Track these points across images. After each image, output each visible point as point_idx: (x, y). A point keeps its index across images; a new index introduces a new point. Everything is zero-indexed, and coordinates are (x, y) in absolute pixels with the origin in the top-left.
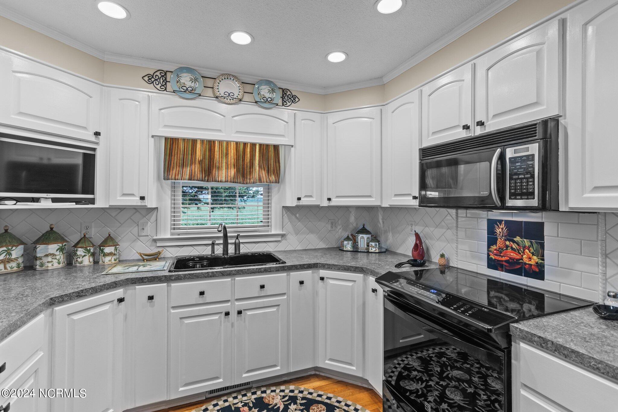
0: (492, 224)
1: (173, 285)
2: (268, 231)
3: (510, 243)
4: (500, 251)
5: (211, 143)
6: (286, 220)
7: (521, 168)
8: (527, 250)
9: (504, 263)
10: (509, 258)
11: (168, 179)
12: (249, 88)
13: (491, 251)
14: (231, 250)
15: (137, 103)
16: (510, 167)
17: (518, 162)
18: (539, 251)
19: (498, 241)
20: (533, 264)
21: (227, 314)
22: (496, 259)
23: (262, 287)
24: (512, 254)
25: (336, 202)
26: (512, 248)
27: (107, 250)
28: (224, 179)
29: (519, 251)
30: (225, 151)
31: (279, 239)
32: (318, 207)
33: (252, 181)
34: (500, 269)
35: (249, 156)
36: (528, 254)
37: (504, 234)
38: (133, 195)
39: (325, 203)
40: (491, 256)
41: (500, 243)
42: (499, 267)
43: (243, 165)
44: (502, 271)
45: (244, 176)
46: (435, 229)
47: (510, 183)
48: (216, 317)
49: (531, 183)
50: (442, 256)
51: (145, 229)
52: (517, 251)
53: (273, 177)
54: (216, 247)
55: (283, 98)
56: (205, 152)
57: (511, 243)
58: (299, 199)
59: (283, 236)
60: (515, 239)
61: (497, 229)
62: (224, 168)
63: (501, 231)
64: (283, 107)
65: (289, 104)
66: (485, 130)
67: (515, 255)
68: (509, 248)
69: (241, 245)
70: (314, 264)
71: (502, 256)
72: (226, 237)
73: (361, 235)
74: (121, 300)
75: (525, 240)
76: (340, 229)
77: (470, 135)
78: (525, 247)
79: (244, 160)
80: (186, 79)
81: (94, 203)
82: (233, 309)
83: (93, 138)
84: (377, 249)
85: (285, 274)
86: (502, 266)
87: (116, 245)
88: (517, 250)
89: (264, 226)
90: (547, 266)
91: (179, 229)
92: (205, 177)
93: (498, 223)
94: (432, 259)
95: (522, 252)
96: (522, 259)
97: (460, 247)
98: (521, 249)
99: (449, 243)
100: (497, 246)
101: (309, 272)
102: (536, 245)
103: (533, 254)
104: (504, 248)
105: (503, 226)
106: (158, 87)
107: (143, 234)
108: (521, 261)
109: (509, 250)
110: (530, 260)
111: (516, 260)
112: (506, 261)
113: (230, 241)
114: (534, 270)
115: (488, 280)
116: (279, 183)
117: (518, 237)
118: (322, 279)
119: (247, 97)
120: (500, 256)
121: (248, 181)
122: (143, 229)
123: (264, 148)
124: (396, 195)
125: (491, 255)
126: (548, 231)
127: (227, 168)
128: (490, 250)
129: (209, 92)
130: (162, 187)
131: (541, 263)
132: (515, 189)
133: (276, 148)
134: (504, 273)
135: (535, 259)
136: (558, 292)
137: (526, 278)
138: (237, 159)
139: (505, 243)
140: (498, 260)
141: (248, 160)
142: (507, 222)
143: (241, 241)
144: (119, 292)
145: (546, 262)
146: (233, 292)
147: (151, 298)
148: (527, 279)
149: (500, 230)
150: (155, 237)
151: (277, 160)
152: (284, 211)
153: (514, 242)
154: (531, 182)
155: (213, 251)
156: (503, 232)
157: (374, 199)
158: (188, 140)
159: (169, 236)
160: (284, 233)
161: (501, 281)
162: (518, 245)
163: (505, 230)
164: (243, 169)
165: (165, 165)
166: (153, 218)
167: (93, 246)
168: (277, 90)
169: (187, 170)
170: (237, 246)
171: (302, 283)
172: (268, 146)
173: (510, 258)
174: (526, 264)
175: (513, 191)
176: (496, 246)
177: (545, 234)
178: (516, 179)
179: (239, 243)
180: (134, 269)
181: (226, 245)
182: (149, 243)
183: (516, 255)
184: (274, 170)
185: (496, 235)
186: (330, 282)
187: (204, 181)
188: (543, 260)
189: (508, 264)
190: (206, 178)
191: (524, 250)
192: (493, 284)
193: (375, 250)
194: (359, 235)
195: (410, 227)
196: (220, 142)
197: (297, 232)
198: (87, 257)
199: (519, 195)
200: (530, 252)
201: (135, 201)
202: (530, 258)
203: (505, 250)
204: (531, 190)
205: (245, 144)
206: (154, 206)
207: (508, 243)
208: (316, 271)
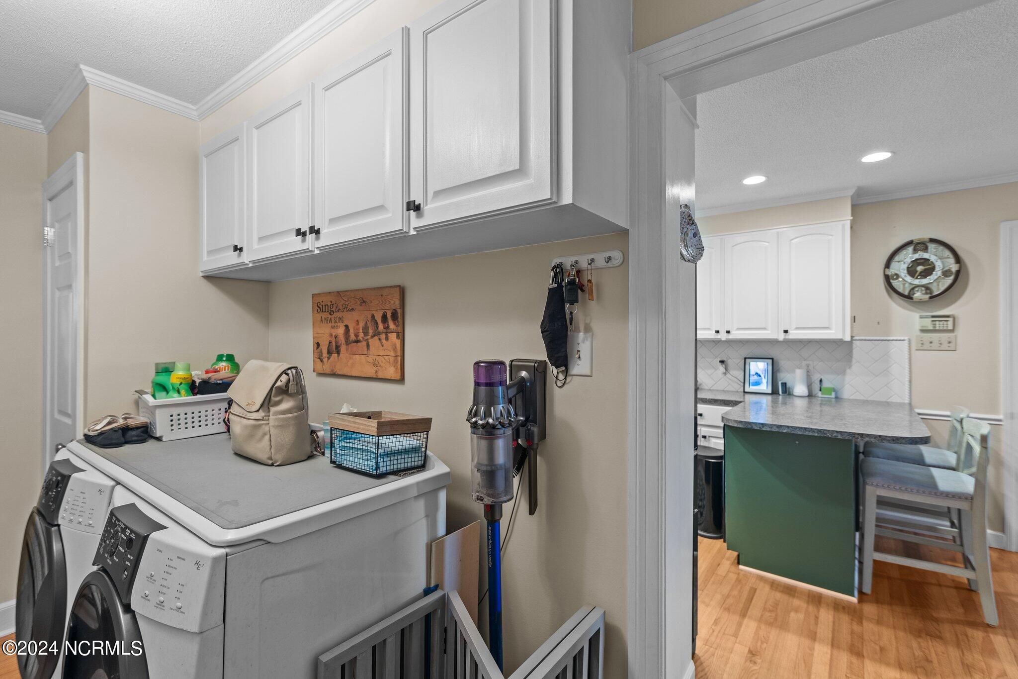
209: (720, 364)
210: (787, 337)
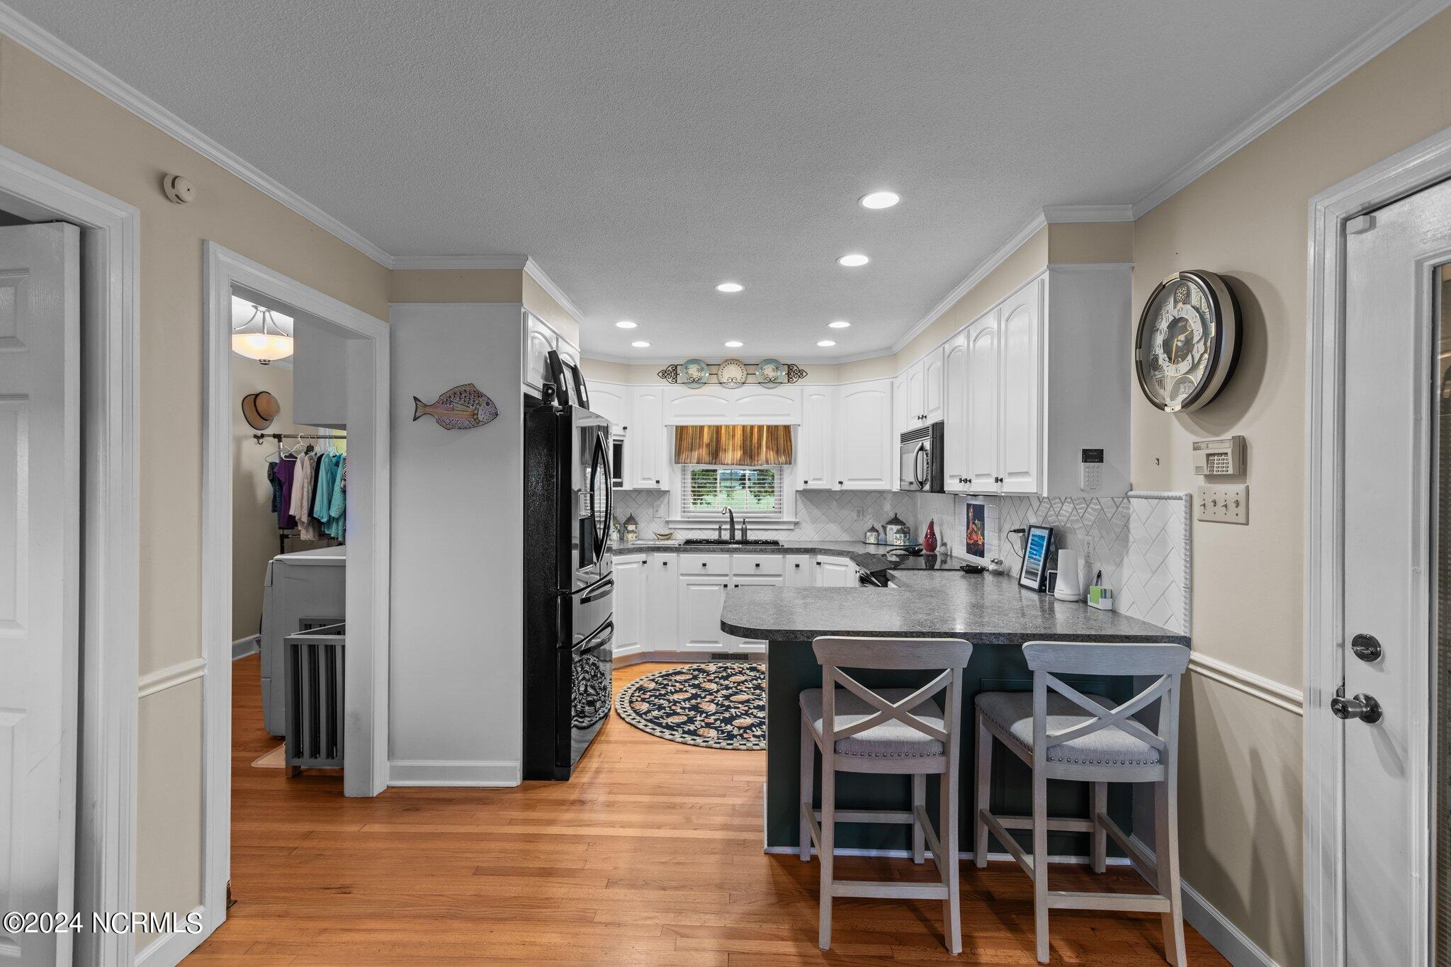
1: (681, 555)
2: (780, 518)
5: (718, 429)
6: (800, 505)
11: (679, 463)
12: (751, 369)
14: (738, 536)
15: (652, 397)
21: (726, 586)
23: (758, 565)
25: (848, 486)
26: (975, 531)
27: (631, 527)
28: (730, 462)
30: (731, 433)
31: (792, 527)
32: (829, 492)
33: (760, 462)
35: (756, 436)
37: (972, 518)
38: (650, 479)
39: (837, 488)
43: (751, 445)
45: (751, 457)
48: (717, 588)
50: (944, 544)
51: (659, 511)
53: (783, 457)
54: (722, 532)
55: (788, 374)
56: (712, 434)
58: (806, 482)
59: (796, 524)
60: (975, 522)
62: (731, 450)
64: (789, 384)
65: (795, 380)
69: (748, 532)
70: (811, 549)
71: (971, 540)
72: (732, 522)
73: (890, 527)
74: (644, 562)
75: (979, 522)
79: (751, 441)
80: (694, 371)
81: (622, 486)
82: (732, 581)
83: (622, 432)
84: (902, 542)
85: (781, 556)
87: (636, 524)
89: (776, 512)
91: (689, 512)
92: (712, 460)
101: (807, 556)
105: (972, 510)
106: (670, 380)
107: (658, 516)
113: (736, 527)
116: (790, 463)
118: (819, 564)
119: (750, 379)
121: (756, 463)
122: (657, 511)
123: (773, 430)
127: (733, 450)
129: (714, 379)
130: (673, 468)
133: (787, 429)
138: (744, 440)
139: (972, 527)
141: (756, 441)
143: (748, 527)
144: (643, 556)
146: (731, 568)
147: (665, 564)
150: (667, 519)
151: (788, 439)
152: (798, 496)
153: (975, 525)
155: (720, 536)
157: (884, 483)
158: (696, 427)
159: (679, 519)
160: (797, 520)
163: (972, 513)
164: (751, 449)
165: (676, 449)
166: (666, 500)
167: (620, 524)
168: (781, 367)
169: (695, 454)
170: (744, 531)
171: (797, 566)
172: (776, 427)
177: (985, 515)
179: (746, 529)
180: (653, 543)
181: (732, 530)
182: (662, 525)
184: (784, 450)
186: (827, 567)
187: (712, 464)
190: (714, 461)
194: (888, 526)
196: (727, 427)
197: (814, 521)
198: (615, 533)
201: (651, 485)
205: (752, 427)
206: (667, 489)
208: (815, 556)
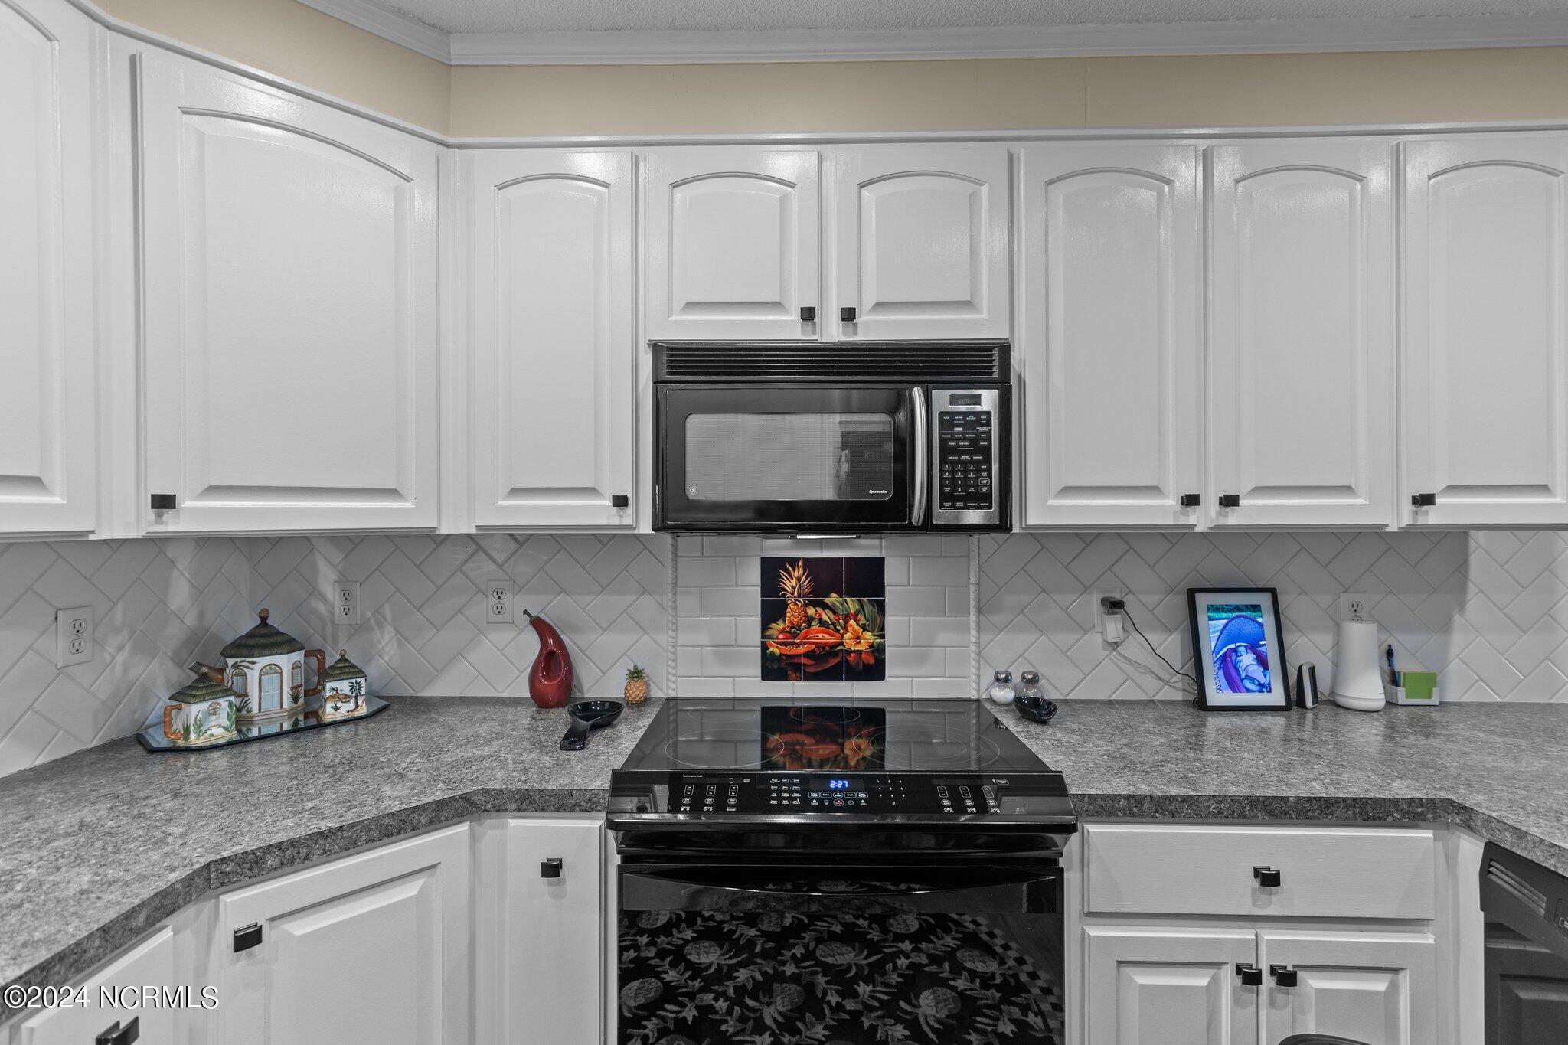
0: (772, 569)
3: (817, 611)
4: (792, 632)
7: (964, 439)
8: (852, 622)
9: (803, 660)
10: (814, 646)
13: (770, 637)
16: (940, 435)
17: (958, 425)
18: (876, 619)
19: (789, 610)
20: (864, 649)
22: (785, 655)
24: (821, 636)
26: (822, 622)
29: (835, 627)
34: (794, 675)
36: (854, 629)
37: (804, 590)
40: (771, 649)
41: (792, 614)
42: (790, 673)
44: (799, 679)
46: (637, 599)
47: (941, 471)
49: (984, 474)
50: (636, 675)
52: (832, 626)
57: (820, 610)
60: (827, 600)
61: (787, 582)
63: (795, 585)
66: (856, 333)
67: (827, 636)
68: (813, 623)
71: (798, 645)
73: (262, 661)
75: (848, 599)
76: (121, 648)
77: (815, 337)
78: (848, 616)
84: (360, 703)
86: (797, 668)
88: (833, 624)
90: (890, 648)
93: (788, 566)
94: (585, 690)
95: (842, 627)
96: (842, 644)
97: (682, 638)
98: (841, 621)
99: (646, 632)
100: (787, 622)
102: (870, 607)
103: (865, 629)
104: (804, 625)
105: (799, 572)
108: (839, 648)
109: (815, 625)
110: (859, 642)
111: (831, 647)
112: (807, 655)
114: (865, 662)
115: (765, 711)
117: (833, 595)
120: (793, 644)
124: (516, 492)
125: (772, 645)
126: (892, 575)
128: (768, 636)
131: (879, 644)
132: (954, 486)
134: (802, 683)
135: (868, 637)
136: (909, 696)
137: (849, 683)
139: (806, 612)
140: (789, 657)
142: (809, 563)
145: (888, 641)
148: (852, 686)
149: (794, 582)
153: (825, 606)
154: (984, 471)
156: (800, 585)
157: (409, 505)
161: (797, 704)
162: (834, 612)
163: (804, 582)
173: (817, 645)
174: (849, 652)
175: (947, 490)
176: (785, 621)
177: (886, 583)
178: (954, 463)
183: (830, 637)
185: (784, 595)
186: (298, 933)
188: (883, 637)
189: (811, 659)
191: (846, 622)
192: (775, 717)
193: (352, 705)
194: (253, 663)
195: (492, 600)
199: (960, 498)
200: (858, 625)
202: (858, 638)
203: (806, 628)
204: (984, 489)
207: (811, 611)
209: (1102, 608)
210: (1421, 521)
